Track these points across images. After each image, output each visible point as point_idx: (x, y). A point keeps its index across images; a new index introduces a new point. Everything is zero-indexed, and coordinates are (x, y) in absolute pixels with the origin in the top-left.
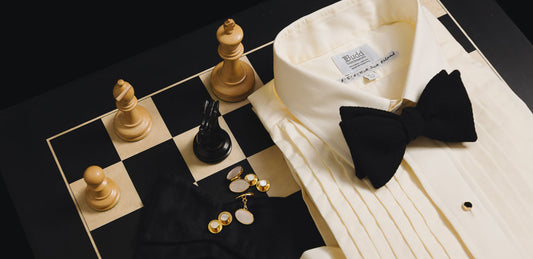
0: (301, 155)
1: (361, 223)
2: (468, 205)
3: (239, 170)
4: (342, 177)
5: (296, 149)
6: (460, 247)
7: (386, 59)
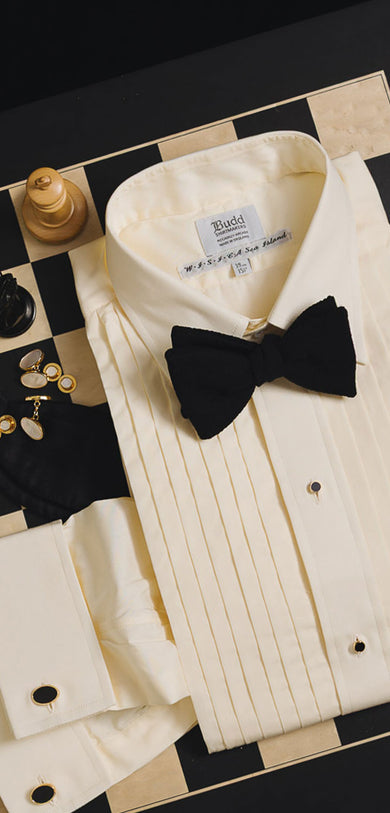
0: (118, 370)
1: (171, 484)
2: (316, 487)
3: (38, 356)
4: (164, 413)
5: (113, 360)
6: (290, 539)
7: (273, 241)
